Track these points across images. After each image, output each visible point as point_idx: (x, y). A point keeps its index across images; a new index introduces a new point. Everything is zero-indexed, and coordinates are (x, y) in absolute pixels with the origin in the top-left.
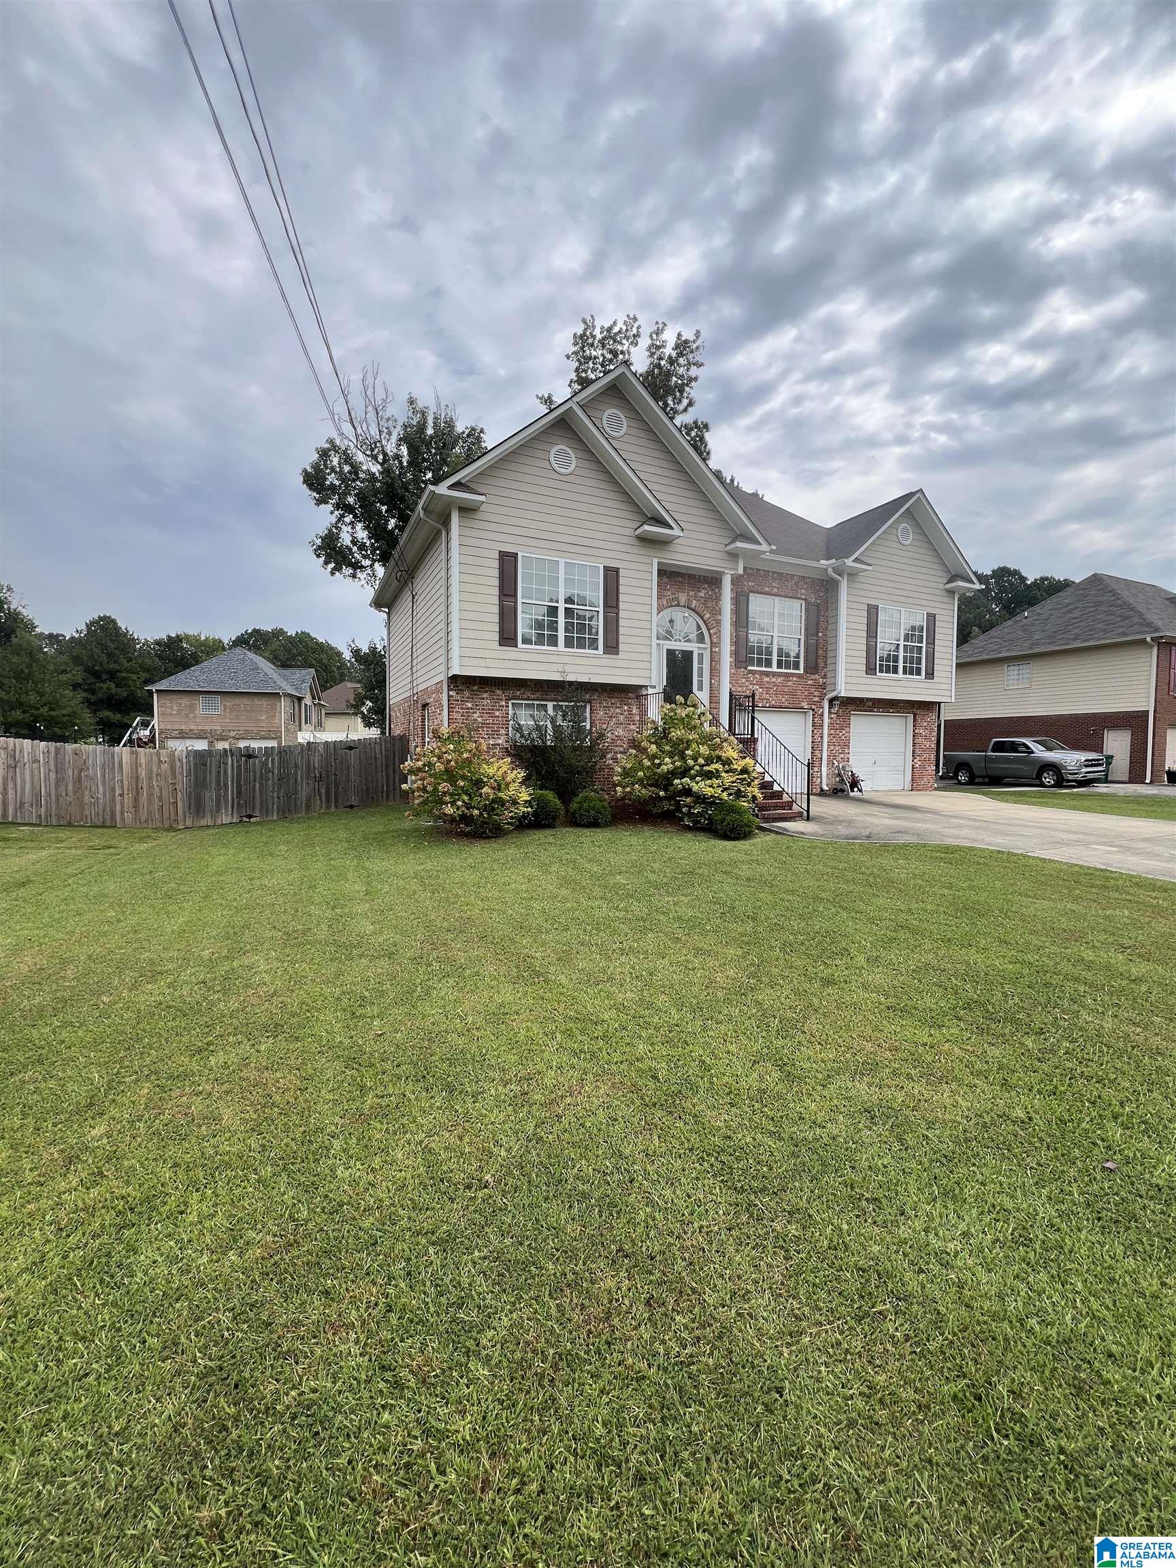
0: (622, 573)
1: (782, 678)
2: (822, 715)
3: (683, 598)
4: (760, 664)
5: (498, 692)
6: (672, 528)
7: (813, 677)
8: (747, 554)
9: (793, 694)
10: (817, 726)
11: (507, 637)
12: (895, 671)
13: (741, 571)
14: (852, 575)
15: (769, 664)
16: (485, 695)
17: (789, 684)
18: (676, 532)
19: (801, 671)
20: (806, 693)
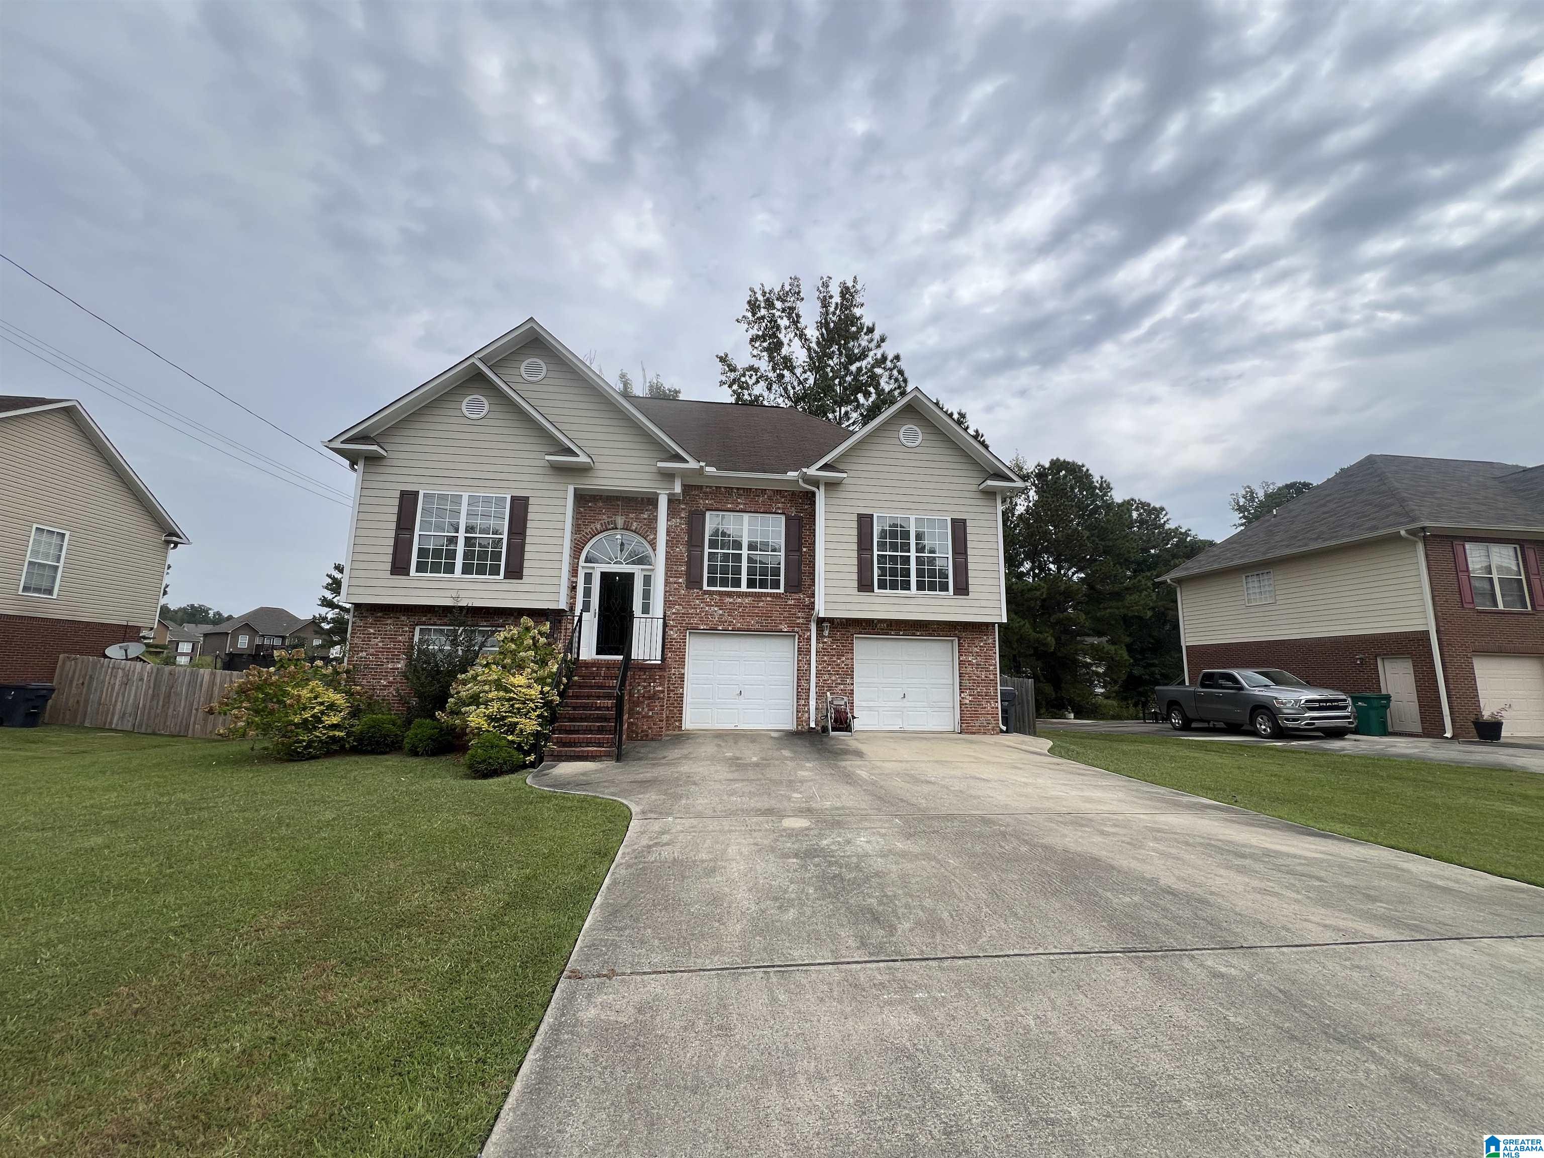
0: (531, 501)
1: (750, 598)
2: (809, 639)
3: (620, 521)
4: (724, 582)
5: (403, 618)
6: (578, 456)
7: (796, 596)
8: (684, 473)
9: (767, 616)
10: (803, 652)
11: (399, 567)
12: (906, 586)
13: (678, 489)
14: (832, 485)
15: (737, 583)
16: (389, 621)
17: (761, 604)
18: (583, 459)
19: (782, 590)
20: (786, 614)
